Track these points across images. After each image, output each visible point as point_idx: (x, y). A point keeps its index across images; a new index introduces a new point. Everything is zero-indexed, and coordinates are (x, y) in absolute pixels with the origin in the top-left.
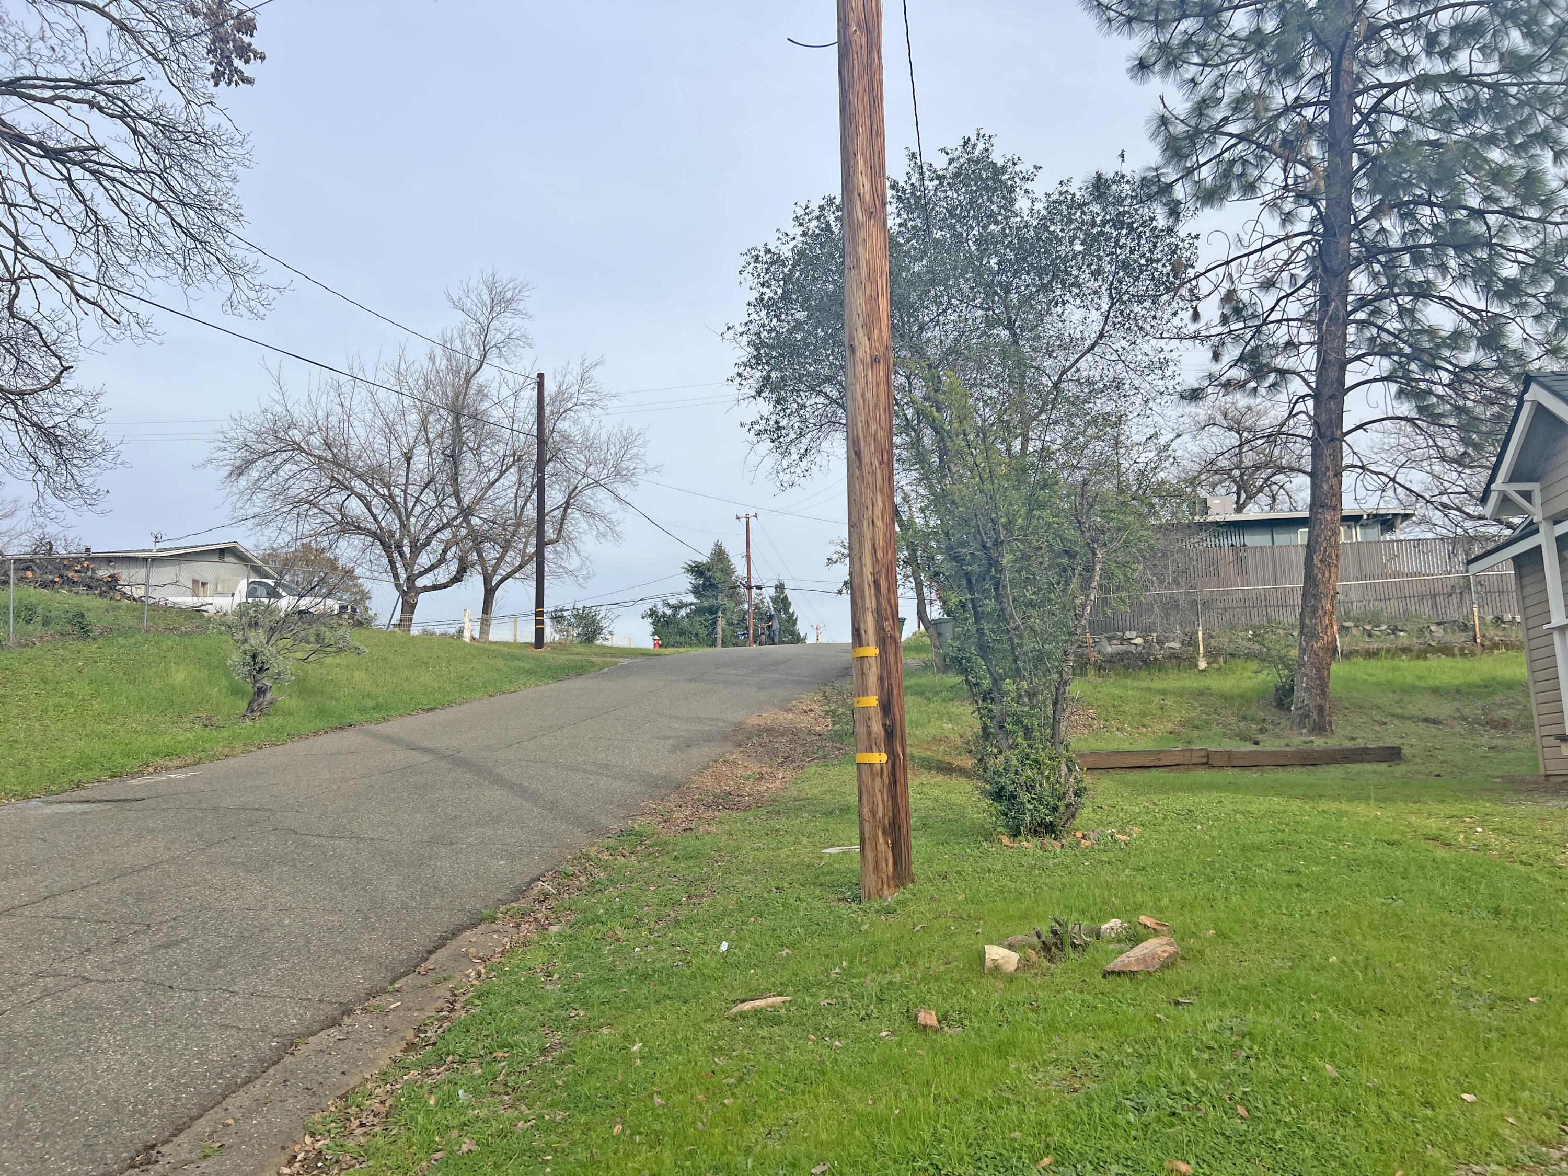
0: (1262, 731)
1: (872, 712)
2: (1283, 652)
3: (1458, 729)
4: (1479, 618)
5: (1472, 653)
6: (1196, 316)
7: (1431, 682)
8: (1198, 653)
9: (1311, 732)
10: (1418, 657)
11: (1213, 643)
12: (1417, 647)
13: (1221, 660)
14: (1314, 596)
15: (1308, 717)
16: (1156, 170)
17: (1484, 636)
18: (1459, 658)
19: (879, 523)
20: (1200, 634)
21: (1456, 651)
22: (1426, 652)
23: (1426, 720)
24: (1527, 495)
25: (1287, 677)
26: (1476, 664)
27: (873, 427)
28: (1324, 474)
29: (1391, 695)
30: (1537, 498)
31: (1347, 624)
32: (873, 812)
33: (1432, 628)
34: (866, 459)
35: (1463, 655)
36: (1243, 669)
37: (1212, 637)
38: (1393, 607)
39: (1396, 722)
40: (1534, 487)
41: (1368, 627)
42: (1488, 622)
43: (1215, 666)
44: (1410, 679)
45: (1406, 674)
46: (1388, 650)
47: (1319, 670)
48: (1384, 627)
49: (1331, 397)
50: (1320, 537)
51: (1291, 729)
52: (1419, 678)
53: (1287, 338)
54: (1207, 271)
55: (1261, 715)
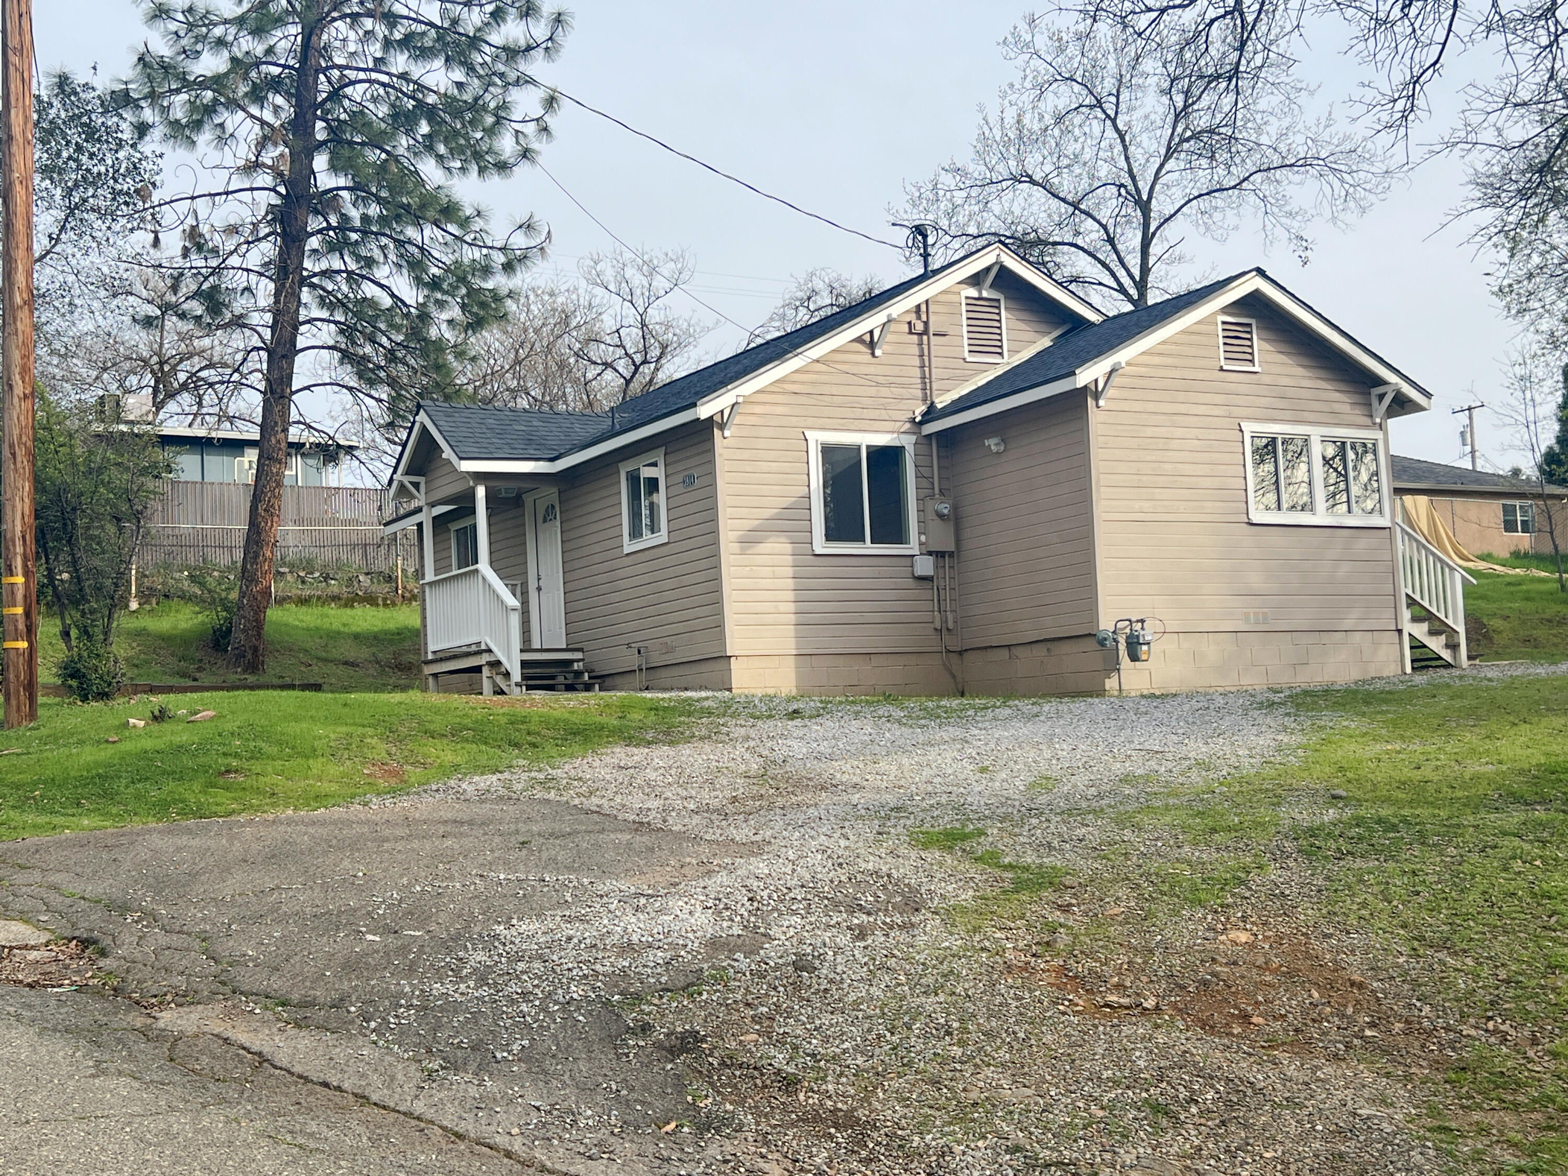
0: (200, 669)
1: (19, 617)
2: (224, 594)
3: (371, 671)
4: (403, 570)
5: (394, 604)
6: (156, 243)
7: (355, 629)
8: (130, 593)
9: (244, 671)
10: (346, 606)
11: (147, 582)
12: (345, 595)
13: (154, 601)
14: (257, 543)
15: (244, 657)
16: (126, 83)
17: (405, 588)
18: (381, 608)
19: (26, 500)
20: (133, 572)
21: (380, 602)
22: (353, 600)
23: (346, 663)
24: (416, 485)
25: (226, 619)
26: (395, 614)
27: (24, 439)
28: (273, 429)
29: (318, 640)
30: (423, 488)
31: (282, 570)
32: (17, 677)
33: (361, 578)
34: (19, 459)
35: (385, 605)
36: (177, 611)
37: (146, 576)
38: (328, 555)
39: (320, 664)
40: (421, 480)
41: (302, 574)
42: (410, 574)
43: (147, 607)
44: (336, 625)
45: (333, 620)
46: (319, 598)
47: (256, 613)
48: (317, 575)
49: (283, 356)
50: (264, 486)
51: (227, 668)
52: (344, 625)
53: (245, 284)
54: (172, 201)
55: (198, 655)
